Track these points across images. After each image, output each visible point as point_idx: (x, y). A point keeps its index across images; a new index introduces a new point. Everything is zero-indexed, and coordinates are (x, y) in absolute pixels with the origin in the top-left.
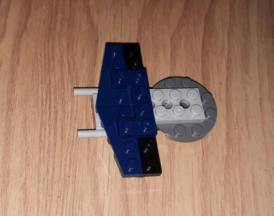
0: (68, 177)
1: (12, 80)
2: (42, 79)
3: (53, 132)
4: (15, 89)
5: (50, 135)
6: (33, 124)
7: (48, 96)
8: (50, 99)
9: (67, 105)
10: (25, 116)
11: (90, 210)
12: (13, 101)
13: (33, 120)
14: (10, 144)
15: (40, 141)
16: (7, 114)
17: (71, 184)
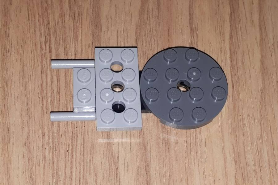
0: (76, 128)
1: (6, 23)
2: (39, 19)
3: (55, 78)
4: (9, 34)
5: (52, 82)
6: (32, 71)
7: (48, 37)
8: (50, 41)
9: (70, 46)
10: (23, 63)
11: (103, 163)
12: (8, 48)
13: (33, 67)
14: (8, 97)
15: (42, 90)
16: (2, 62)
17: (79, 135)
